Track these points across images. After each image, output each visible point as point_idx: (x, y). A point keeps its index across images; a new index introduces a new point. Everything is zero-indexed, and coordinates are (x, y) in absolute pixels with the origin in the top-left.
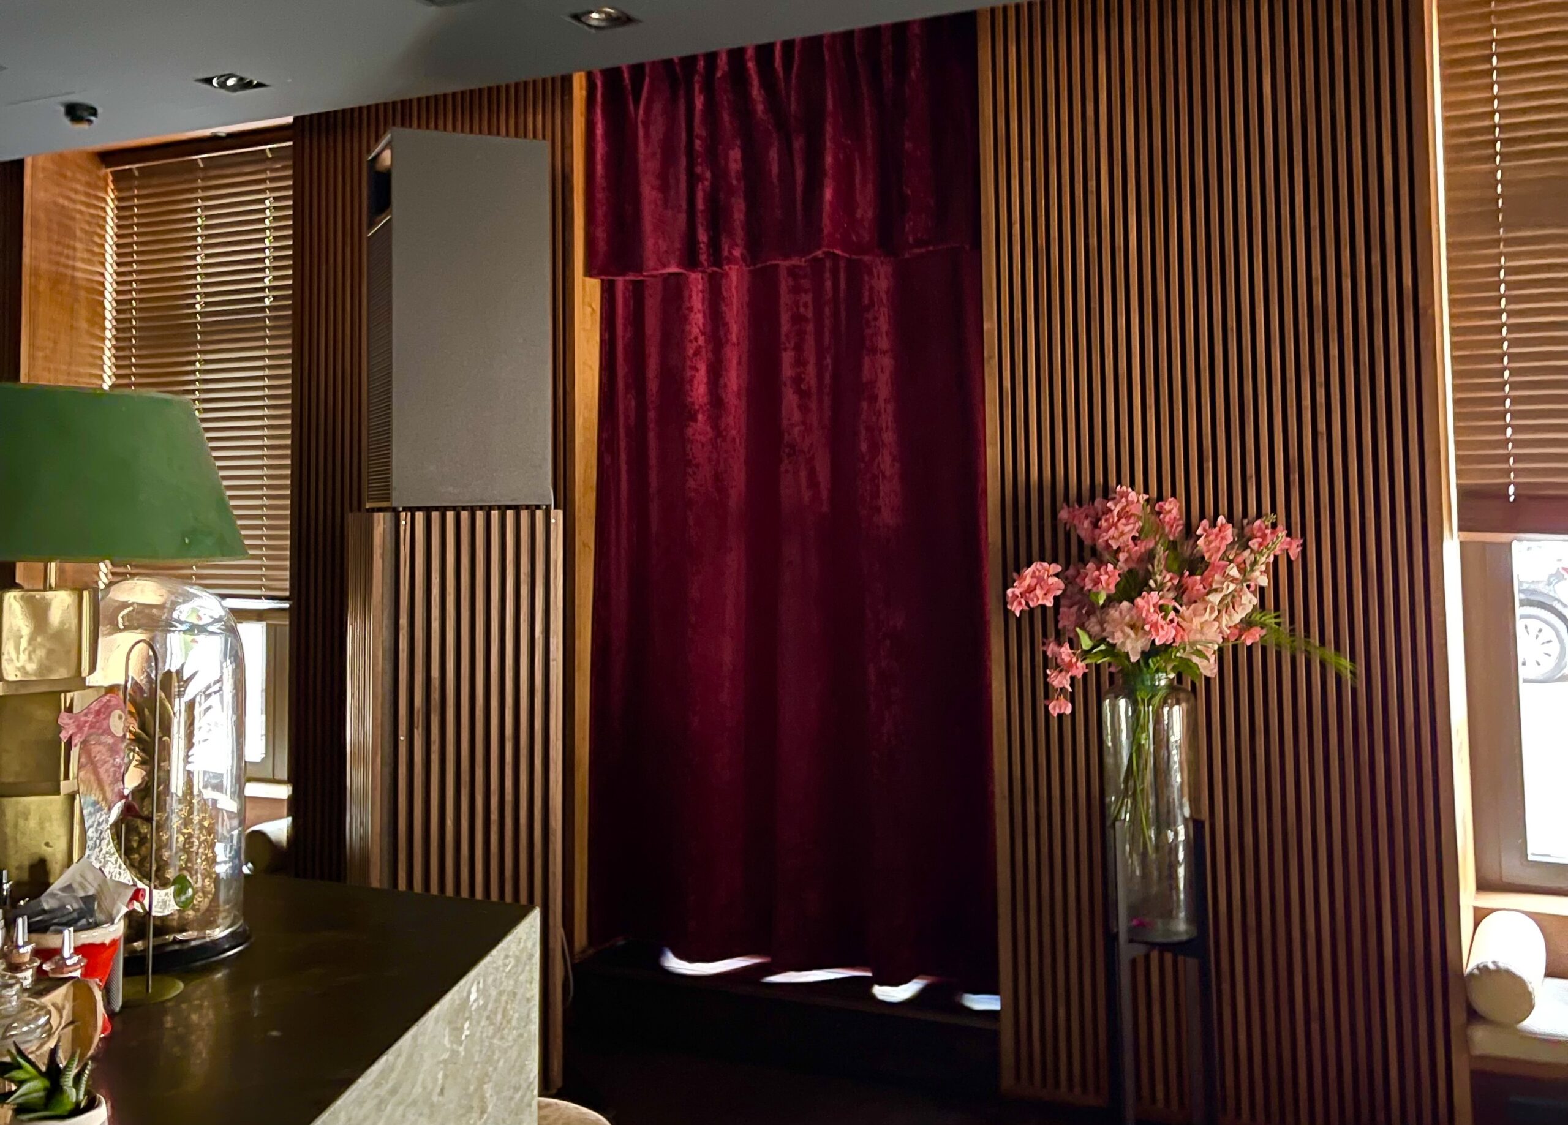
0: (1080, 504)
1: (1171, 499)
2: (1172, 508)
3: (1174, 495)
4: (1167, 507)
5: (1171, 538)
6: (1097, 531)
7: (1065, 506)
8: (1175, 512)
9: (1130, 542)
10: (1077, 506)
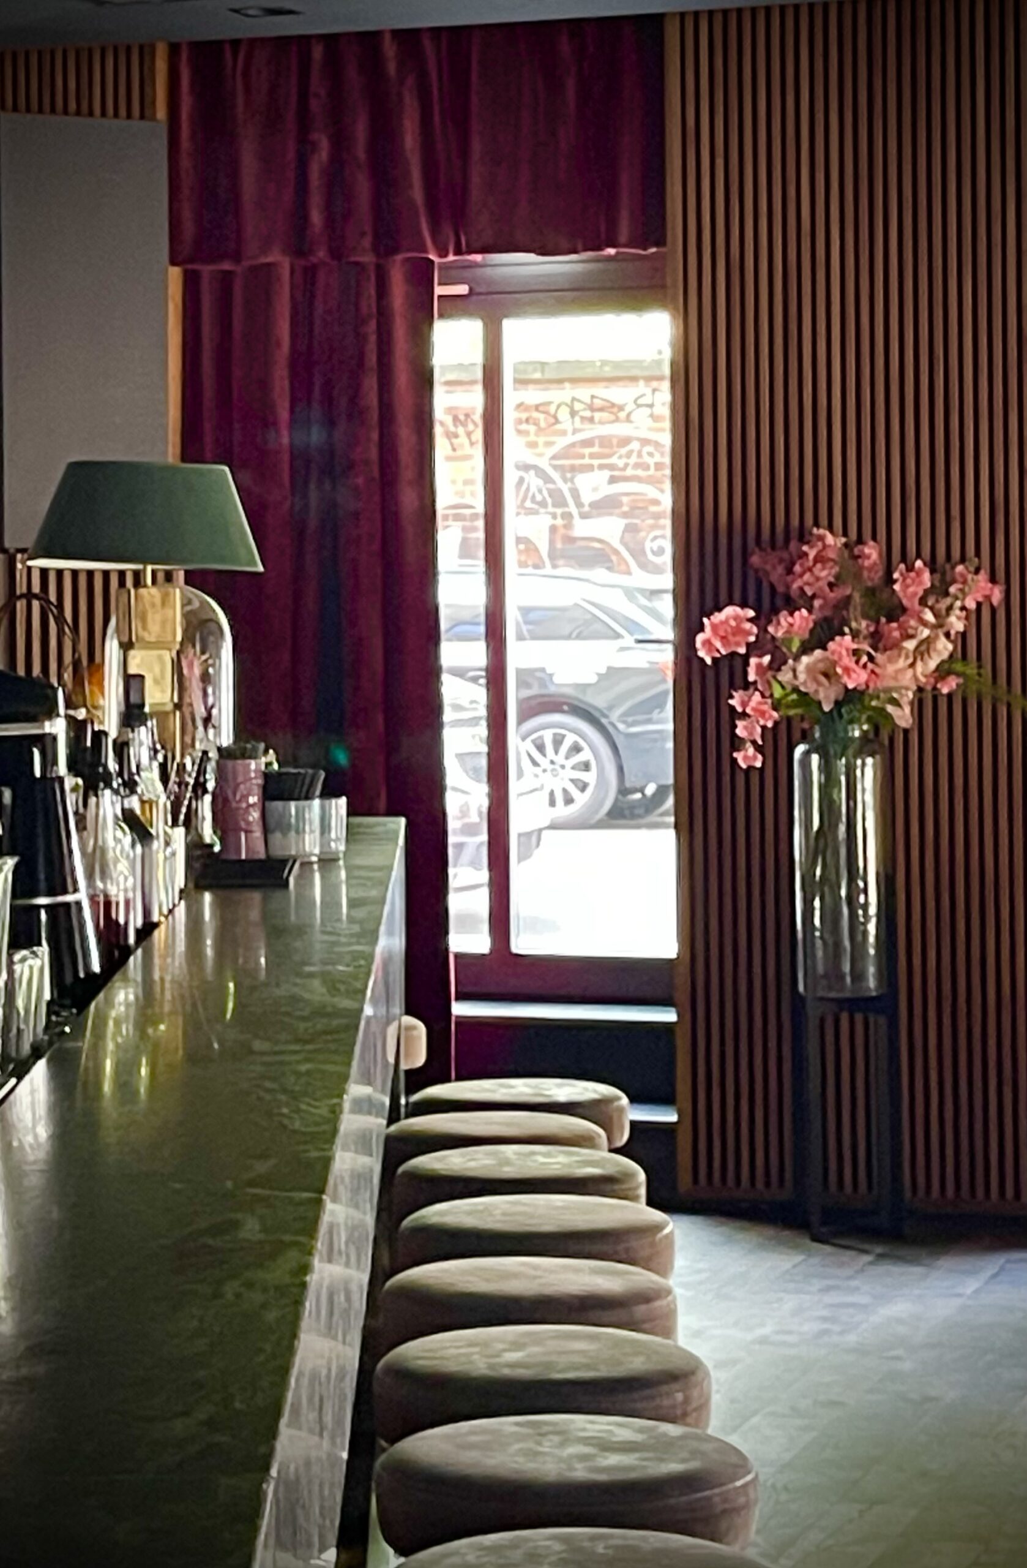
0: (773, 547)
1: (872, 543)
2: (872, 552)
3: (874, 538)
4: (867, 551)
5: (870, 584)
6: (789, 578)
7: (757, 550)
8: (875, 556)
9: (827, 589)
10: (769, 550)
